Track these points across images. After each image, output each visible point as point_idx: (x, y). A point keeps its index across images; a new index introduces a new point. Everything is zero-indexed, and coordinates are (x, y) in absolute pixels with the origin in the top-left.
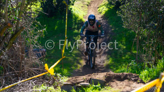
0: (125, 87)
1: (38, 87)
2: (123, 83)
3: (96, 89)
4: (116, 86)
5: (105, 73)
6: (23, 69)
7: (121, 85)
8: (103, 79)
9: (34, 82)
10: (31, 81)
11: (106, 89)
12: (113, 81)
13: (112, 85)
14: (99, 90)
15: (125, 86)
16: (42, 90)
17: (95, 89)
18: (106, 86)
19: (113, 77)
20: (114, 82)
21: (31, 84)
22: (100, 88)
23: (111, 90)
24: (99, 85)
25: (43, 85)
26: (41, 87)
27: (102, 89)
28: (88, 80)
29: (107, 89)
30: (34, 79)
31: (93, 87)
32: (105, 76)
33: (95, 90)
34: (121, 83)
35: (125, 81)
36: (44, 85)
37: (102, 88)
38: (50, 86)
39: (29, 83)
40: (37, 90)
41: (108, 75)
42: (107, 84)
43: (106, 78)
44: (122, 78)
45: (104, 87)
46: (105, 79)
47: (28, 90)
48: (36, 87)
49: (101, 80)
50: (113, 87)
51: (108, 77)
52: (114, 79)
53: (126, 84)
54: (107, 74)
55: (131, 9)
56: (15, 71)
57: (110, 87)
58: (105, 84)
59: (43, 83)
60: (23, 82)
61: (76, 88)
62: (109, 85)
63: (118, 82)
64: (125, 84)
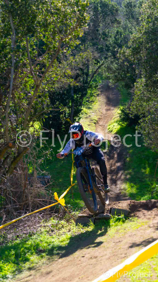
0: (155, 217)
1: (46, 221)
2: (152, 213)
3: (120, 221)
4: (143, 216)
5: (129, 201)
6: (26, 200)
7: (149, 215)
8: (127, 208)
9: (41, 215)
10: (38, 214)
11: (131, 221)
12: (139, 211)
13: (138, 215)
14: (124, 222)
15: (155, 215)
16: (52, 224)
17: (118, 220)
18: (131, 217)
19: (139, 205)
20: (141, 212)
21: (37, 218)
22: (124, 219)
23: (138, 221)
24: (122, 216)
25: (52, 218)
26: (50, 221)
27: (127, 221)
28: (108, 211)
29: (133, 220)
30: (40, 212)
31: (115, 218)
32: (129, 204)
33: (117, 222)
34: (150, 212)
35: (154, 209)
36: (54, 219)
37: (126, 219)
38: (60, 220)
39: (35, 217)
40: (45, 225)
41: (132, 203)
42: (132, 214)
43: (130, 206)
44: (150, 206)
45: (129, 219)
46: (130, 209)
47: (35, 225)
48: (43, 222)
49: (124, 210)
50: (139, 218)
51: (133, 205)
52: (140, 207)
53: (156, 213)
54: (130, 202)
55: (154, 123)
56: (16, 203)
57: (136, 218)
58: (129, 215)
59: (51, 216)
60: (27, 216)
61: (94, 221)
62: (134, 216)
63: (145, 211)
64: (154, 214)
